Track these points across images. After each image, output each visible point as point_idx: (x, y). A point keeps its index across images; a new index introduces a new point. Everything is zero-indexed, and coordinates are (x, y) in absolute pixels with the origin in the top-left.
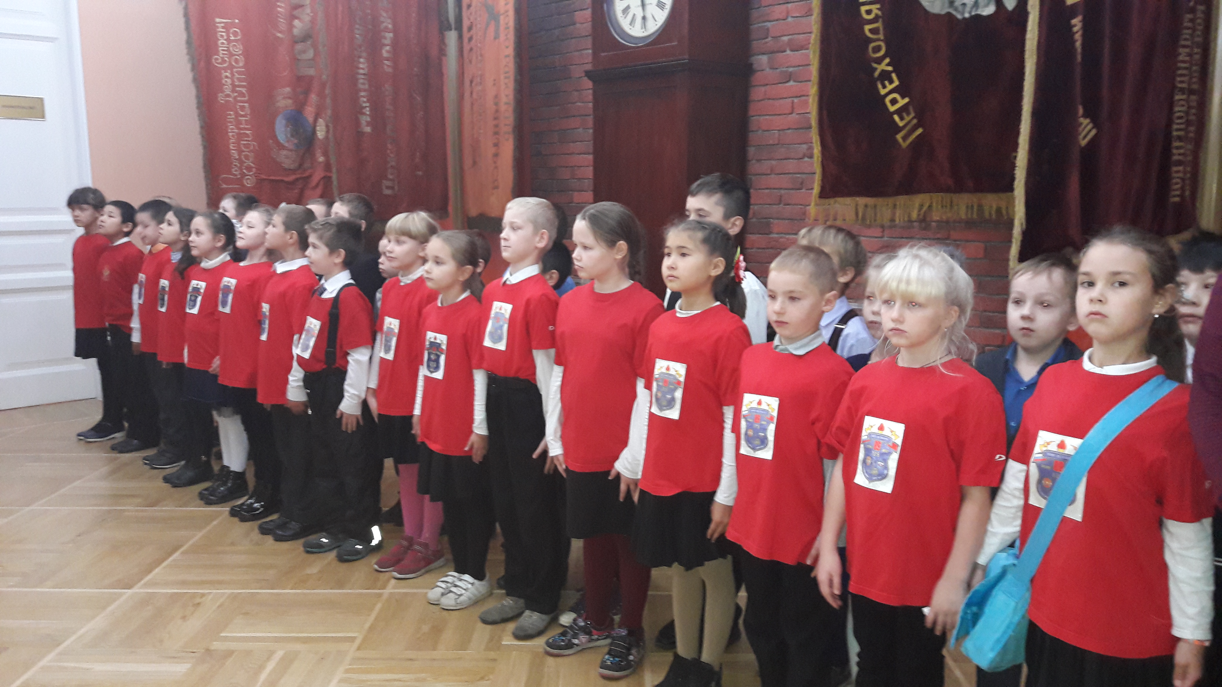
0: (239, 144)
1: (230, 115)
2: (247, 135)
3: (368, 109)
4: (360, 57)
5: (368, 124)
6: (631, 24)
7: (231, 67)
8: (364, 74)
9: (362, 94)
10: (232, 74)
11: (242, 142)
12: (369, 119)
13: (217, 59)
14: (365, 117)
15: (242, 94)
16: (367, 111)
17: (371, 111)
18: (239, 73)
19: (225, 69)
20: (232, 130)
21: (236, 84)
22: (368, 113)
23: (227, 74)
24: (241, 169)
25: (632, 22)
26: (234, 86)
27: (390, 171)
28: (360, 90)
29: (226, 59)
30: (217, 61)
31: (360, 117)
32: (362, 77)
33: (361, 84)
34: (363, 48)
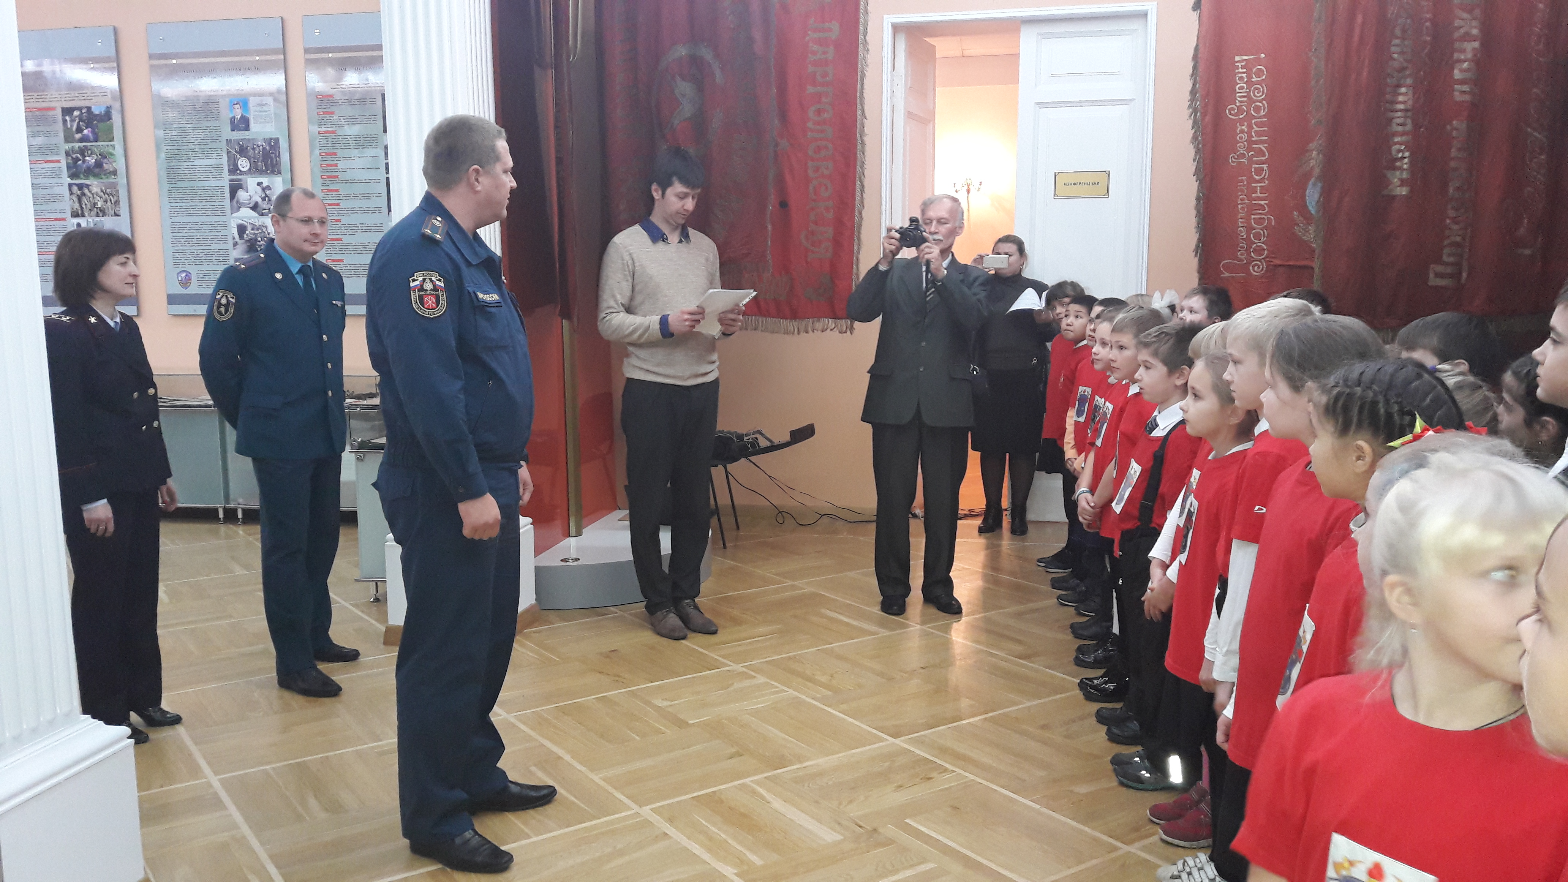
0: (1249, 220)
1: (1242, 181)
2: (1262, 207)
3: (1406, 160)
5: (1403, 182)
7: (1250, 117)
8: (1406, 110)
9: (1398, 139)
10: (1250, 127)
11: (1253, 217)
12: (1405, 175)
14: (1398, 173)
15: (1260, 153)
16: (1405, 164)
17: (1411, 163)
18: (1260, 125)
19: (1241, 122)
20: (1242, 202)
21: (1253, 139)
23: (1243, 127)
24: (1248, 251)
26: (1250, 142)
27: (1446, 251)
28: (1395, 134)
29: (1244, 107)
30: (1232, 112)
31: (1389, 174)
32: (1399, 114)
33: (1398, 125)
34: (1408, 72)
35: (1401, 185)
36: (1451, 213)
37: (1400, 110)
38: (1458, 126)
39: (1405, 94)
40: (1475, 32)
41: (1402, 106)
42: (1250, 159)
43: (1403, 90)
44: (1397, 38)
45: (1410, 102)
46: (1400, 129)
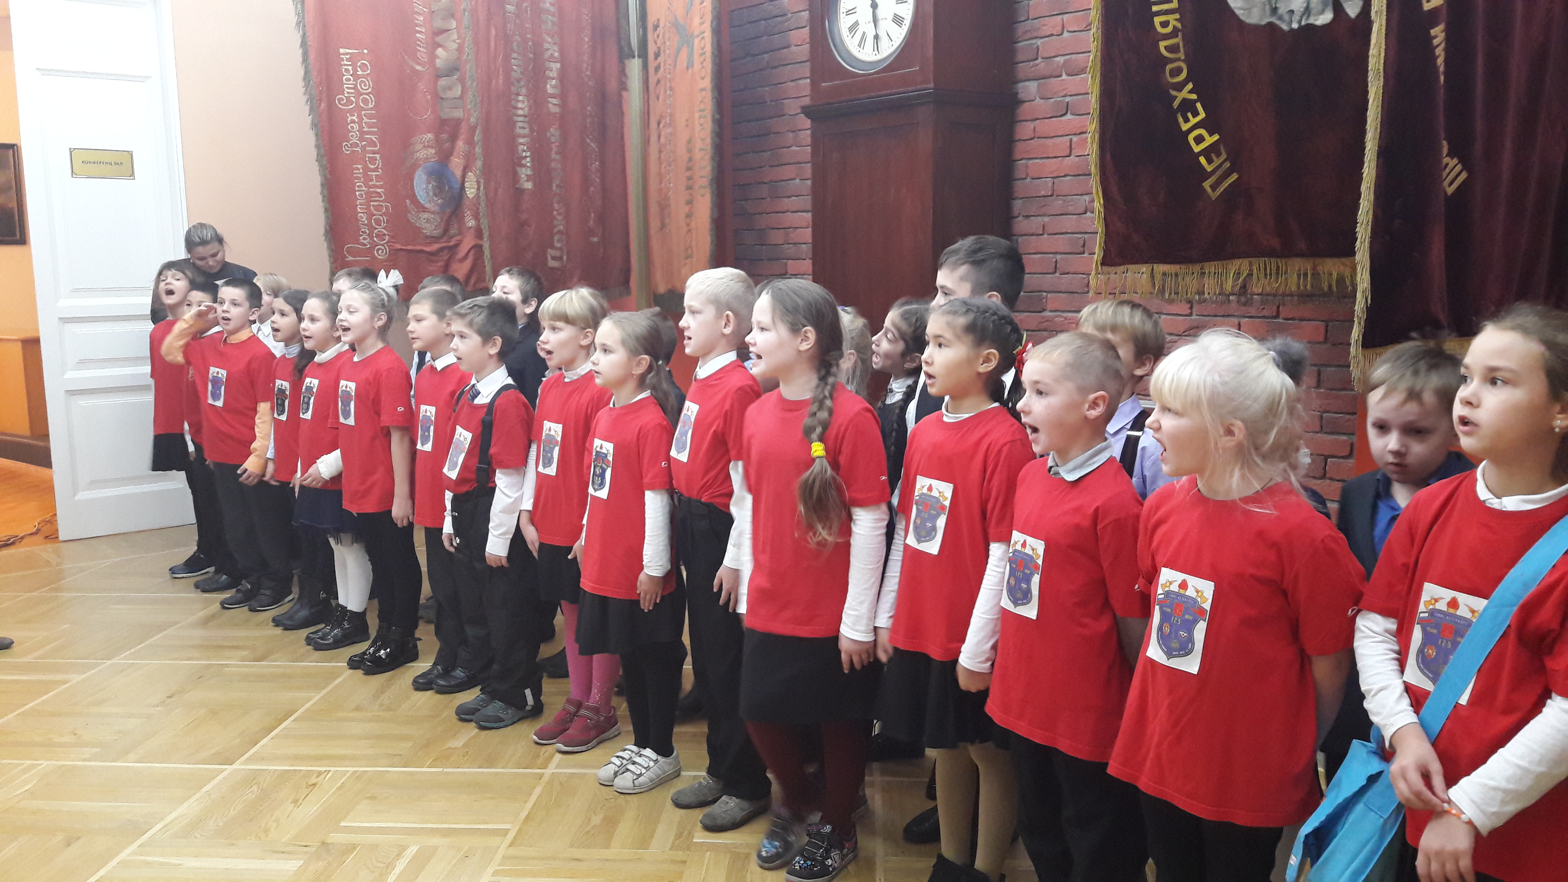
0: (368, 208)
1: (358, 169)
2: (379, 194)
3: (528, 159)
4: (518, 94)
5: (529, 179)
6: (859, 46)
7: (359, 109)
8: (525, 116)
9: (521, 140)
10: (360, 117)
11: (372, 203)
12: (529, 172)
13: (343, 100)
14: (524, 169)
15: (372, 143)
16: (528, 162)
17: (532, 160)
18: (370, 117)
19: (351, 112)
20: (360, 189)
21: (365, 130)
22: (528, 164)
23: (354, 118)
24: (370, 236)
25: (862, 43)
26: (362, 133)
27: (556, 238)
28: (520, 136)
29: (352, 98)
30: (342, 102)
31: (519, 169)
32: (521, 119)
34: (522, 83)
37: (521, 116)
38: (554, 132)
39: (523, 102)
40: (556, 54)
41: (520, 112)
42: (363, 147)
43: (521, 98)
44: (515, 52)
46: (522, 132)
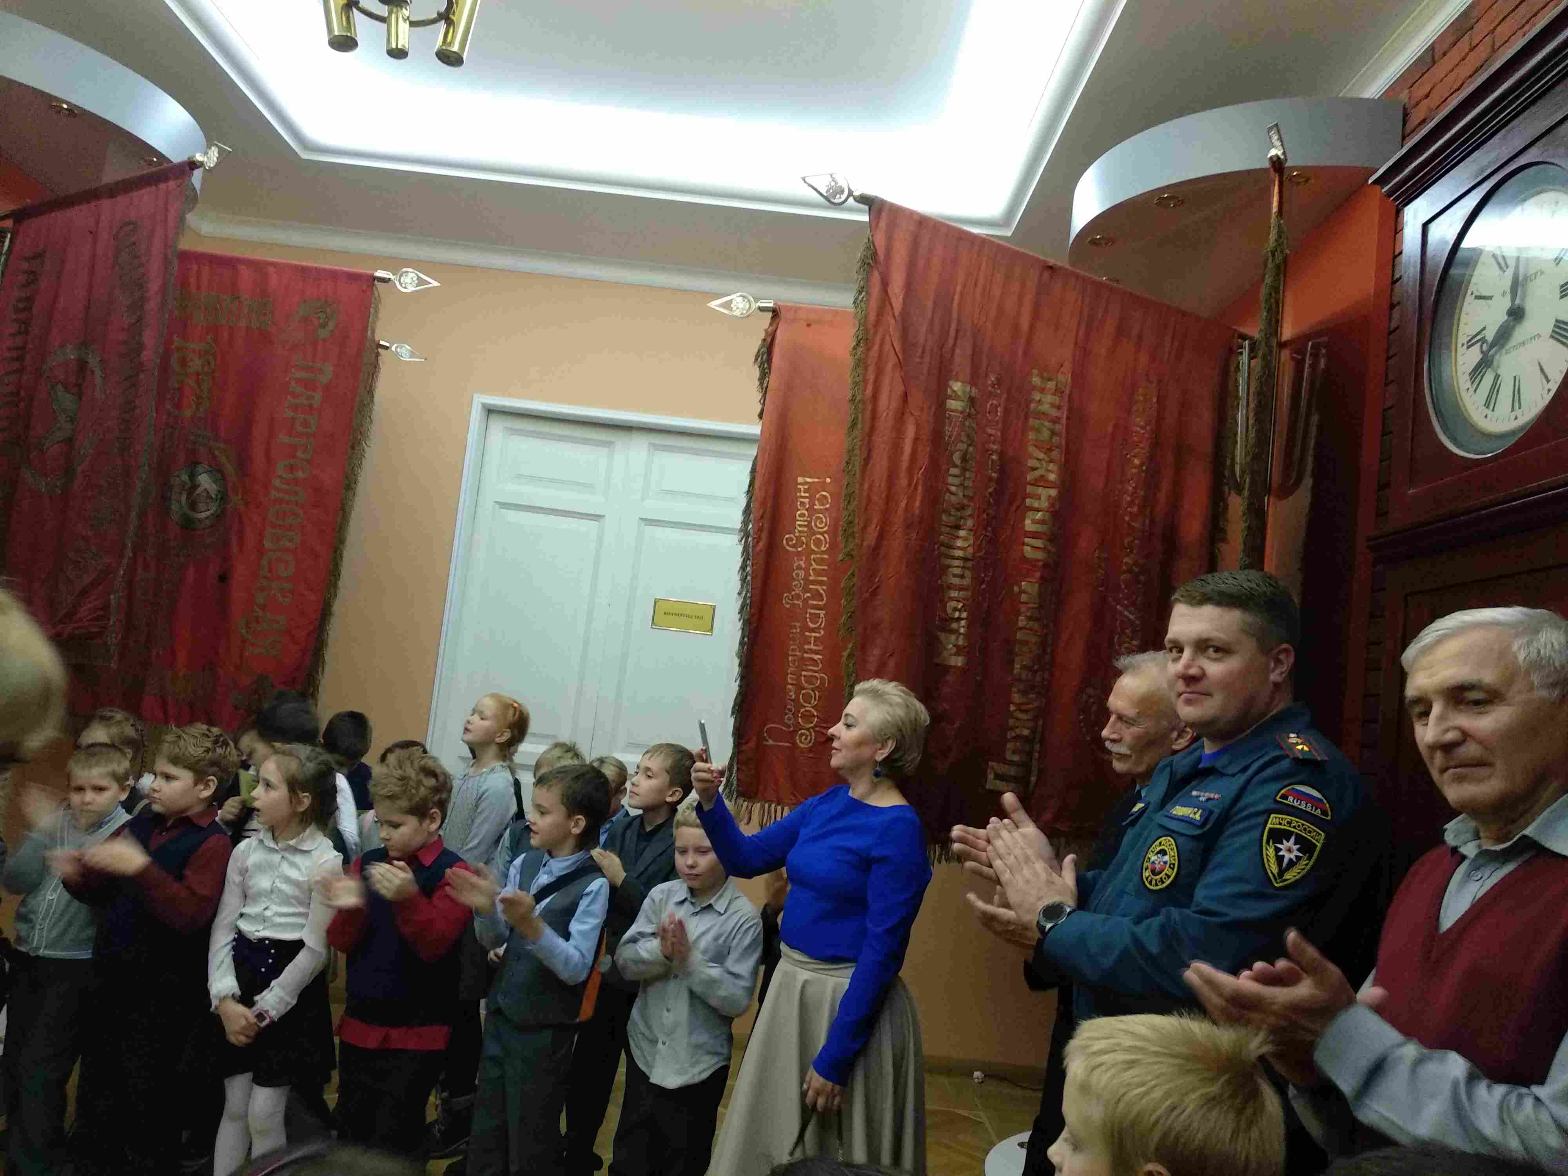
0: (799, 679)
1: (795, 627)
2: (814, 662)
3: (963, 623)
4: (958, 527)
5: (959, 650)
6: (1487, 405)
7: (809, 552)
8: (965, 559)
9: (954, 594)
10: (809, 563)
11: (804, 673)
12: (961, 642)
13: (792, 540)
14: (953, 637)
15: (818, 596)
16: (961, 627)
17: (969, 626)
18: (820, 561)
19: (799, 554)
20: (794, 653)
21: (811, 578)
22: (962, 630)
23: (801, 563)
24: (796, 718)
25: (1490, 402)
26: (808, 582)
27: (1010, 746)
28: (950, 587)
29: (803, 538)
30: (790, 543)
31: (942, 636)
32: (957, 563)
33: (955, 576)
34: (969, 512)
35: (957, 654)
36: (1017, 698)
37: (958, 558)
38: (1028, 589)
39: (965, 539)
40: (1052, 477)
41: (959, 553)
42: (806, 600)
43: (962, 533)
45: (970, 550)
46: (956, 581)
